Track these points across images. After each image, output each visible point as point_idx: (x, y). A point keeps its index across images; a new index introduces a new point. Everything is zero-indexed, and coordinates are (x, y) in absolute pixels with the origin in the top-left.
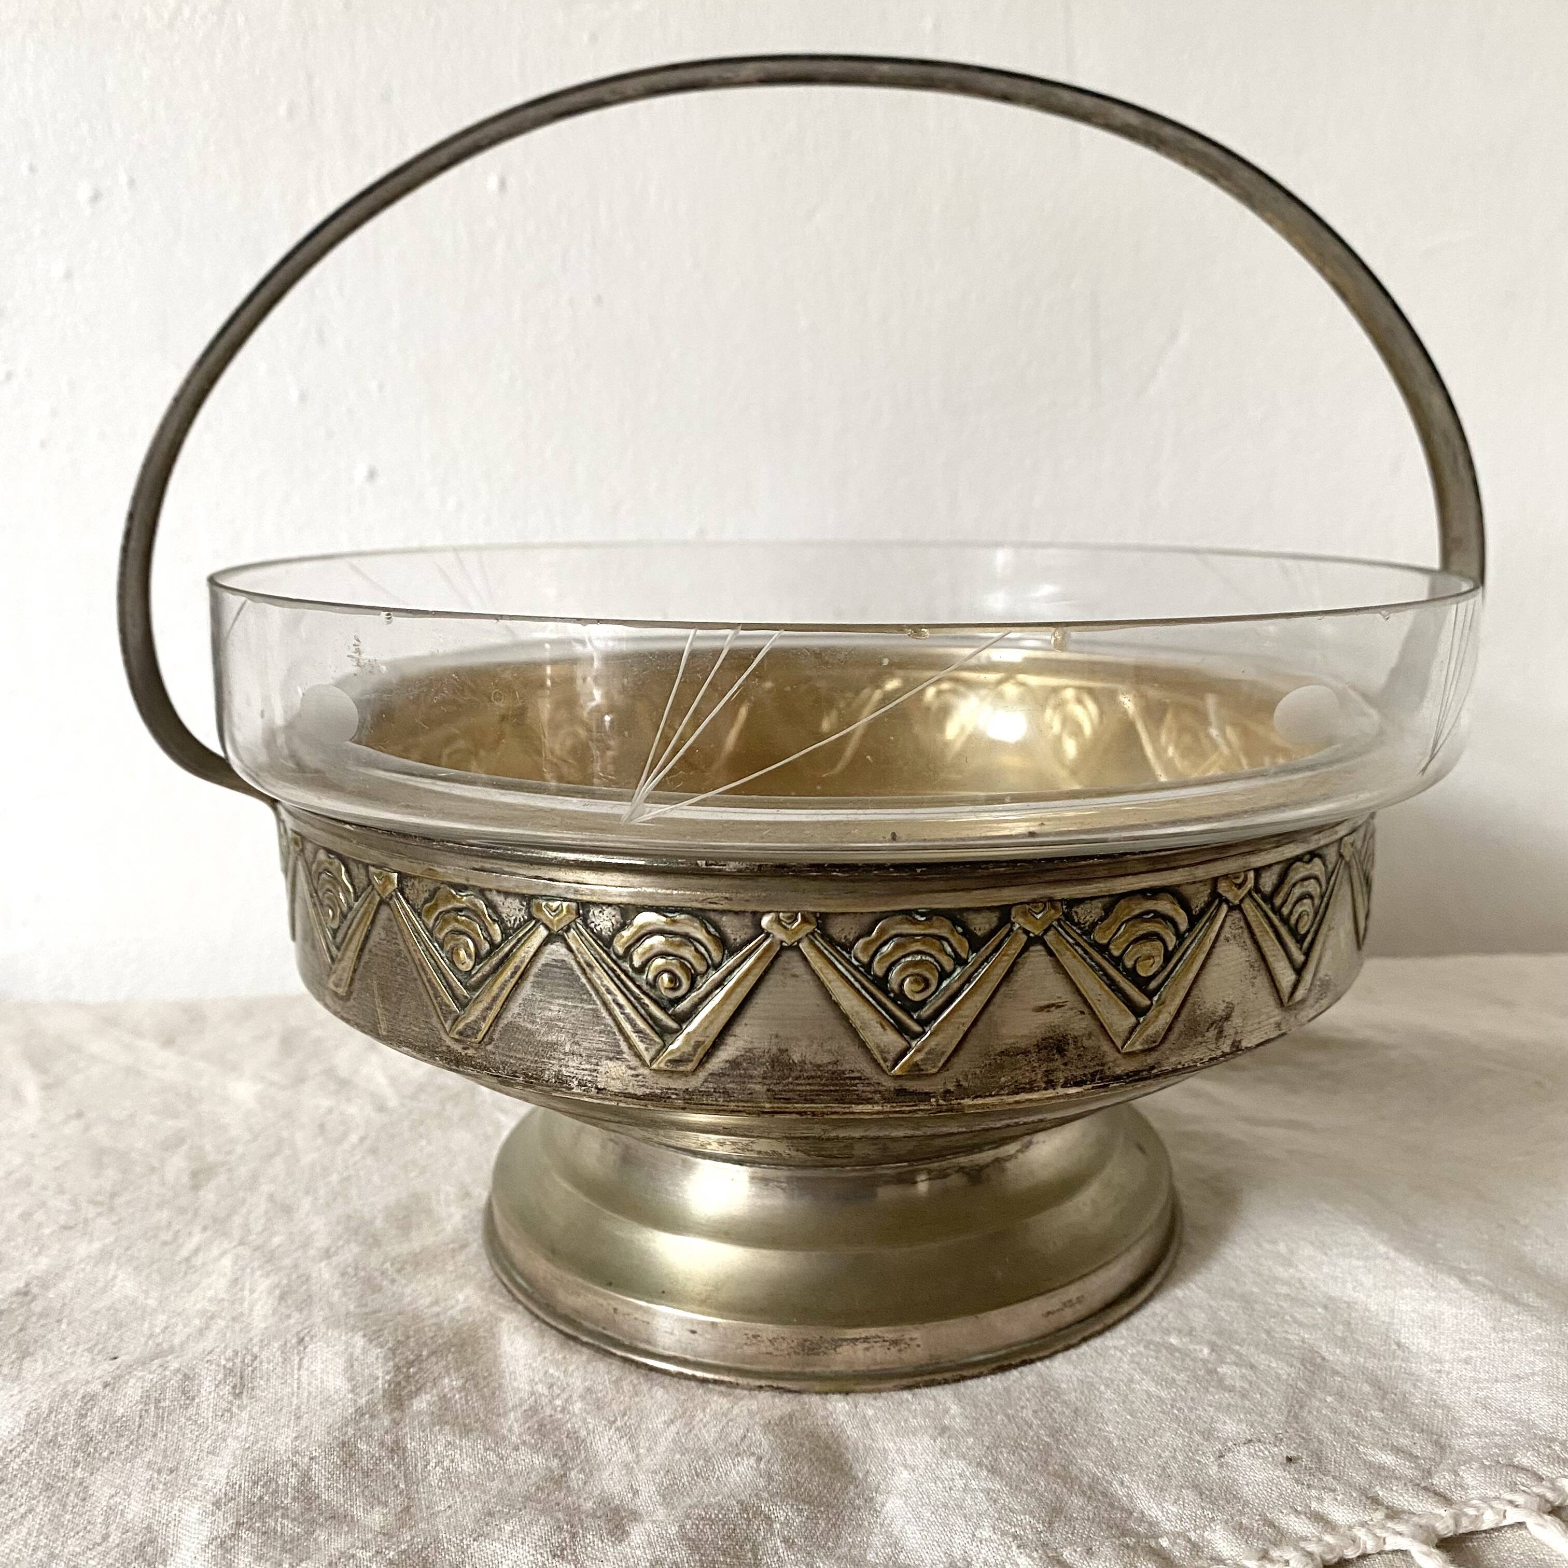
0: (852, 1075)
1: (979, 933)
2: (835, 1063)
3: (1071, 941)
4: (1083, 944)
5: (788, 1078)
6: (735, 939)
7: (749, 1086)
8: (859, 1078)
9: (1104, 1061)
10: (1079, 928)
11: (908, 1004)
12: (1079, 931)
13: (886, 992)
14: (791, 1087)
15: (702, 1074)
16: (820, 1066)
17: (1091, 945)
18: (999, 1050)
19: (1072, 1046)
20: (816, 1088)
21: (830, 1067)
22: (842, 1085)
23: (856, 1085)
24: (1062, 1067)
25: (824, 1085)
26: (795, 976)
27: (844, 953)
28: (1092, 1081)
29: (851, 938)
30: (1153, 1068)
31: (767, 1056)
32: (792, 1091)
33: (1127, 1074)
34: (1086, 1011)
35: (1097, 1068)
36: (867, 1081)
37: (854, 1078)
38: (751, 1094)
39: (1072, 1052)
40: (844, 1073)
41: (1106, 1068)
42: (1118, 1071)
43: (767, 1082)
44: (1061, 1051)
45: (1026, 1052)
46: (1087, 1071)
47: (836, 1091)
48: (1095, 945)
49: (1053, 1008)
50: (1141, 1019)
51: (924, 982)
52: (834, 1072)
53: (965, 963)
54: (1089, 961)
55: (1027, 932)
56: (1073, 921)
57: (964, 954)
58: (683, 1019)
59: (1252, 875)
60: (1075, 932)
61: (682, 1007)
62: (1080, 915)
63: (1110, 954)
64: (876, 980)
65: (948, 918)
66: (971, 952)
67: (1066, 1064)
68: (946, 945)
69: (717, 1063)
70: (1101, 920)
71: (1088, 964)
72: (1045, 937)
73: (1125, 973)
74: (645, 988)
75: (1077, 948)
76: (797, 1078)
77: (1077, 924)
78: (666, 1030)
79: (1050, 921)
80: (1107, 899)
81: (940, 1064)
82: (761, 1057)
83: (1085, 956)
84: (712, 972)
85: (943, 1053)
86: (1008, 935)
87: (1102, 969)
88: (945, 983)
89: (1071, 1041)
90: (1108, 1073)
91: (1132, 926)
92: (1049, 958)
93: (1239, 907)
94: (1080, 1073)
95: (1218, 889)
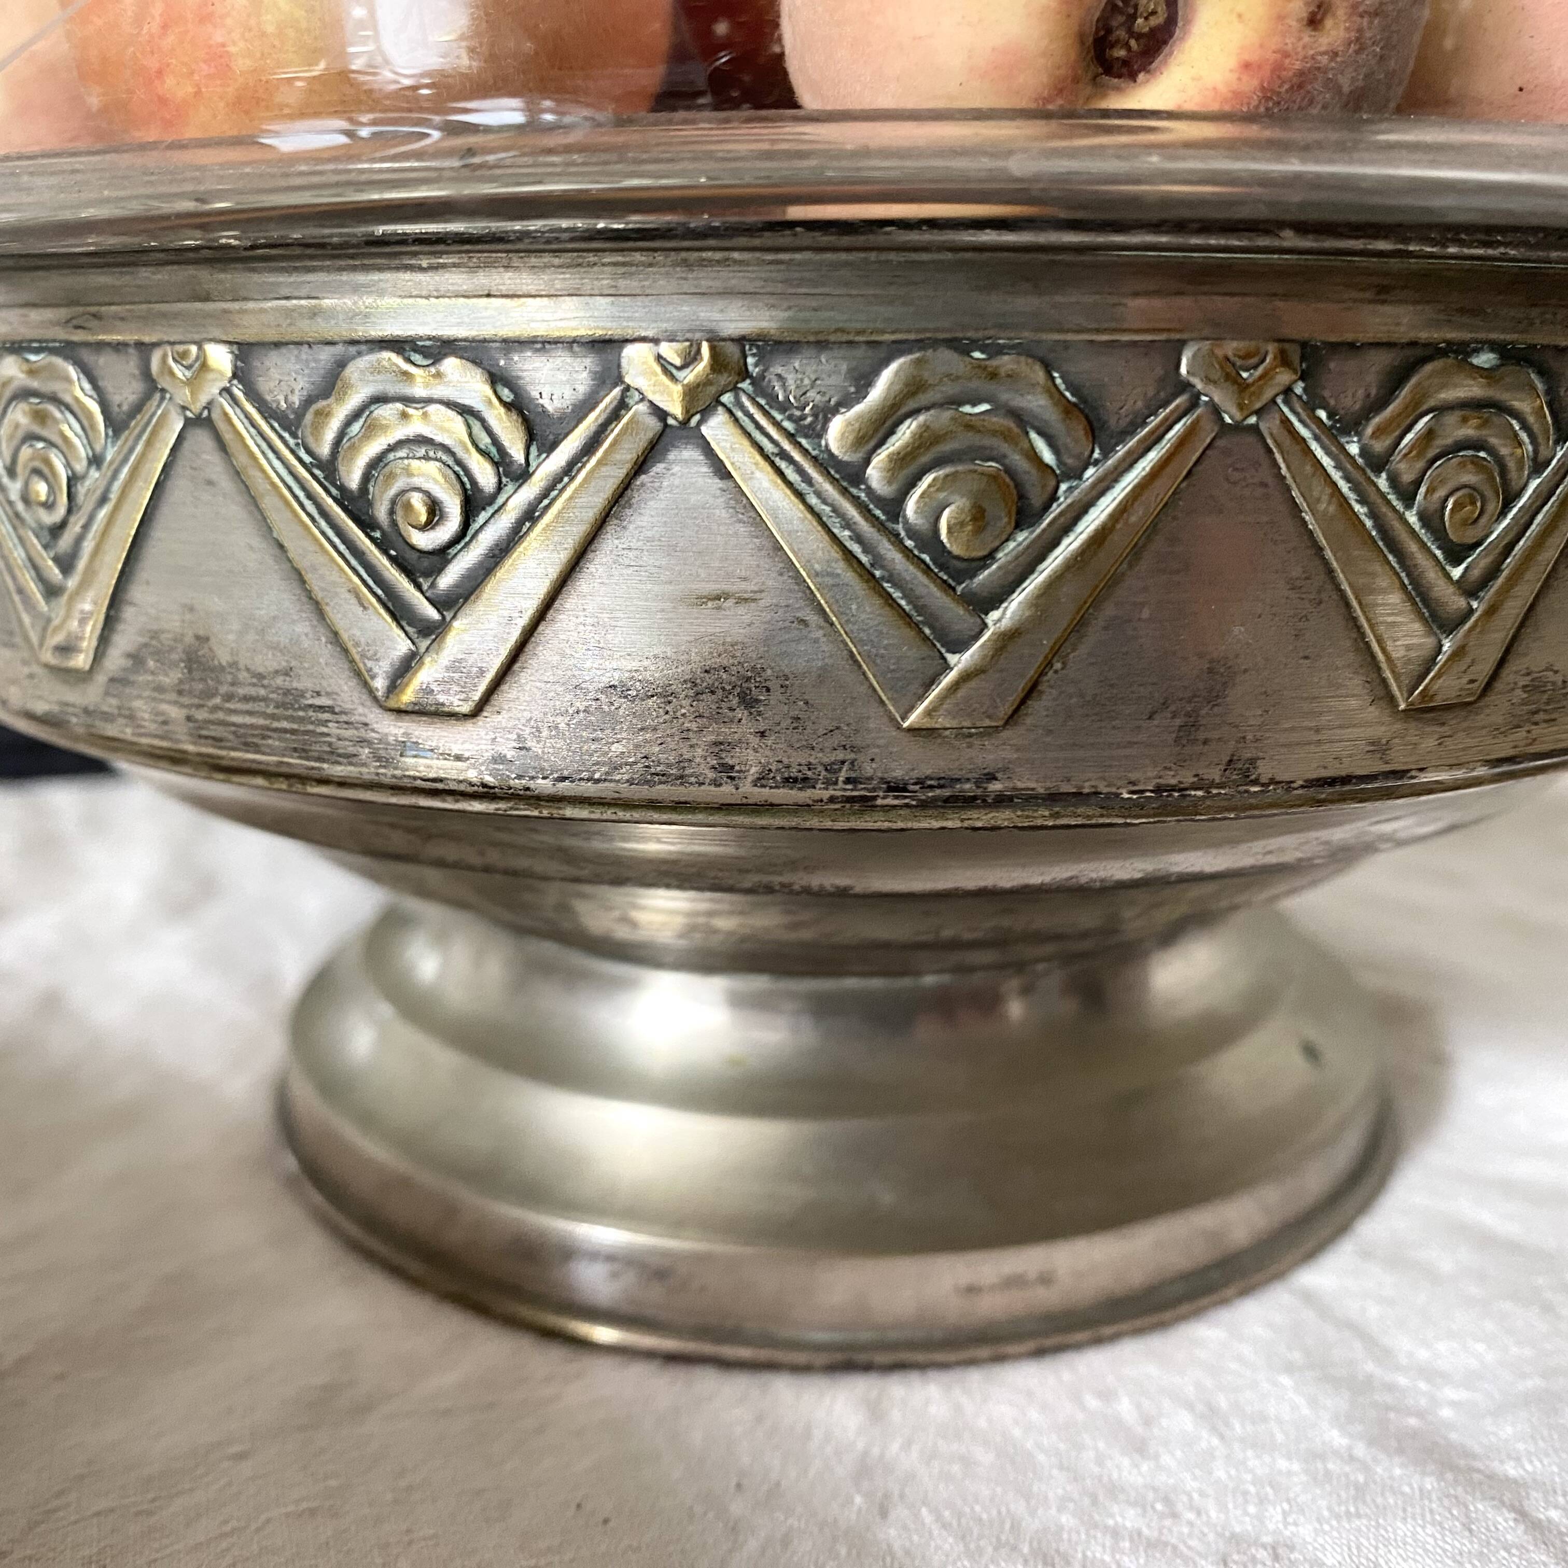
0: (318, 701)
1: (550, 408)
2: (287, 672)
3: (769, 447)
4: (797, 456)
5: (213, 695)
6: (119, 406)
7: (161, 706)
8: (330, 709)
9: (858, 741)
10: (790, 418)
11: (412, 556)
12: (787, 425)
13: (366, 524)
14: (220, 715)
15: (101, 679)
16: (261, 677)
17: (816, 460)
18: (606, 680)
19: (777, 695)
20: (261, 721)
21: (279, 681)
22: (301, 720)
23: (325, 723)
24: (755, 741)
25: (273, 717)
26: (210, 483)
27: (286, 435)
28: (830, 783)
29: (296, 400)
30: (992, 777)
31: (180, 648)
32: (224, 723)
33: (920, 782)
34: (813, 618)
35: (840, 755)
36: (344, 718)
37: (321, 708)
38: (165, 723)
39: (774, 711)
40: (302, 694)
41: (861, 757)
42: (899, 771)
43: (186, 700)
44: (748, 702)
45: (666, 695)
46: (815, 757)
47: (293, 732)
48: (826, 462)
49: (730, 603)
50: (952, 659)
51: (435, 510)
52: (287, 692)
53: (523, 475)
54: (813, 500)
55: (661, 414)
56: (772, 399)
57: (517, 453)
58: (66, 564)
59: (1295, 354)
60: (777, 425)
61: (65, 542)
62: (791, 384)
63: (869, 491)
64: (345, 499)
65: (476, 362)
66: (534, 450)
67: (762, 734)
68: (477, 427)
69: (115, 660)
70: (846, 402)
71: (810, 509)
72: (704, 430)
73: (909, 543)
74: (20, 507)
75: (783, 465)
76: (229, 697)
77: (784, 407)
78: (52, 591)
79: (712, 390)
80: (860, 352)
81: (477, 696)
82: (172, 649)
83: (803, 487)
84: (94, 474)
85: (482, 672)
86: (615, 415)
87: (848, 524)
88: (483, 517)
89: (774, 685)
90: (868, 769)
91: (925, 427)
92: (717, 483)
93: (1255, 429)
94: (797, 759)
95: (1183, 370)
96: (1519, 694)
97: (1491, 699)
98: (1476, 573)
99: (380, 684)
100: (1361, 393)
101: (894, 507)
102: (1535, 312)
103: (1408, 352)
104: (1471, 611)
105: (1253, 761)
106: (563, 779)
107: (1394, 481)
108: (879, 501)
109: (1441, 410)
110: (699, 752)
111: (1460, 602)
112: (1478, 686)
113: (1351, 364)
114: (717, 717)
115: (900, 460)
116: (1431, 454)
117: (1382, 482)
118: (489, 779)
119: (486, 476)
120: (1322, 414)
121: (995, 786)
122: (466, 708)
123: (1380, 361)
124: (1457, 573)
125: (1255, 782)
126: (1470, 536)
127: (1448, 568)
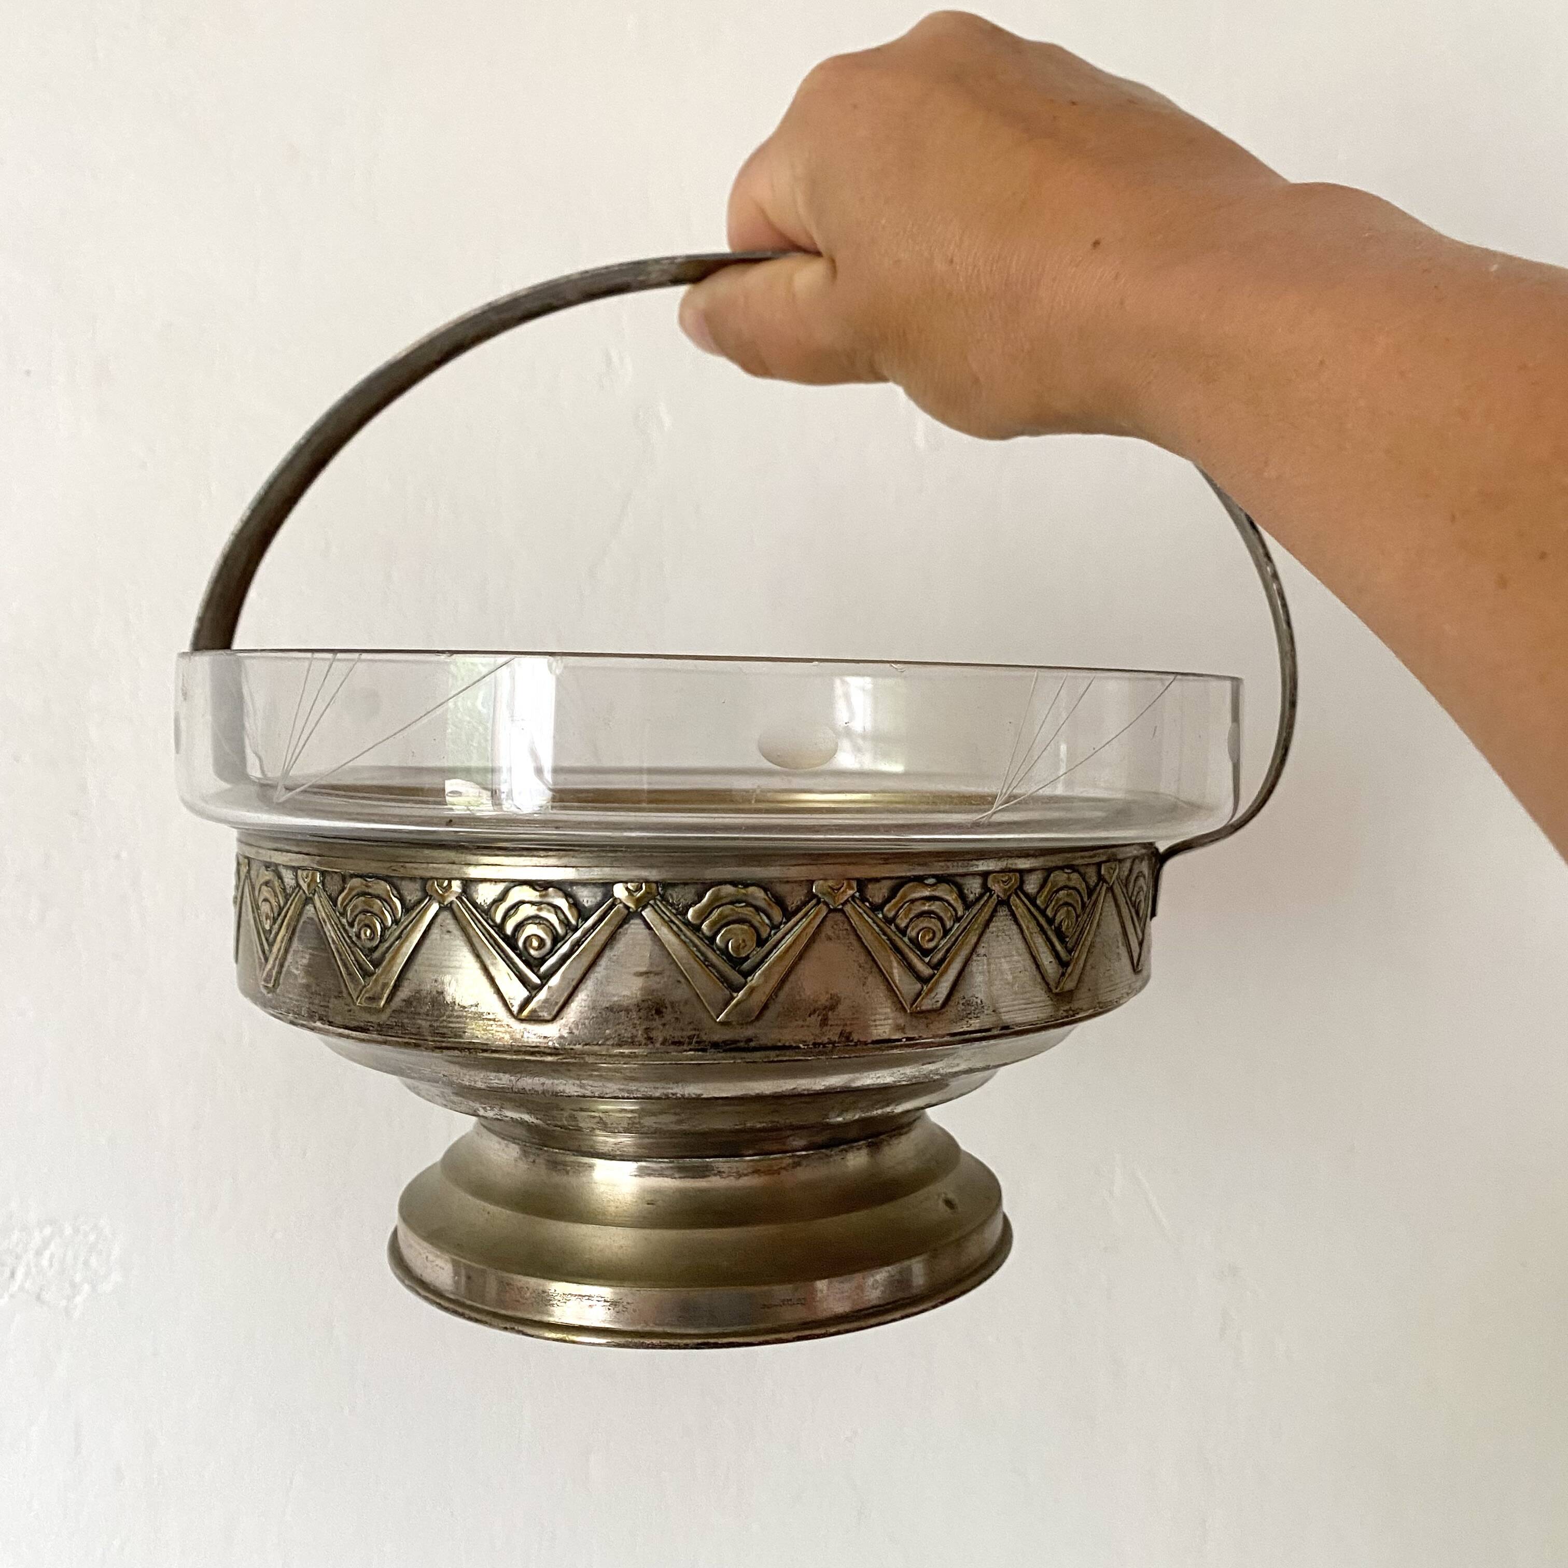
0: (489, 1017)
1: (586, 905)
2: (476, 1005)
3: (667, 918)
4: (677, 922)
5: (443, 1016)
6: (410, 900)
7: (419, 1021)
8: (494, 1020)
9: (700, 1027)
10: (675, 909)
11: (532, 961)
12: (674, 911)
13: (514, 948)
14: (445, 1024)
15: (388, 1011)
16: (465, 1007)
17: (684, 923)
18: (605, 1005)
20: (463, 1026)
21: (473, 1009)
22: (481, 1024)
23: (490, 1025)
24: (661, 1027)
26: (449, 932)
27: (483, 915)
29: (488, 902)
30: (751, 1040)
31: (429, 996)
32: (446, 1027)
33: (724, 1042)
34: (683, 980)
35: (693, 1032)
36: (499, 1023)
37: (490, 1020)
38: (419, 1028)
39: (669, 1016)
40: (482, 1014)
41: (701, 1033)
42: (716, 1038)
44: (659, 1012)
45: (627, 1010)
46: (685, 1033)
48: (687, 924)
49: (652, 975)
50: (735, 995)
51: (542, 942)
52: (476, 1013)
53: (576, 929)
54: (683, 937)
55: (627, 908)
56: (668, 902)
57: (573, 922)
58: (376, 964)
59: (854, 884)
60: (670, 911)
61: (376, 955)
62: (675, 896)
63: (703, 934)
64: (506, 938)
65: (560, 889)
66: (580, 920)
67: (664, 1025)
68: (559, 912)
69: (397, 1002)
70: (695, 903)
71: (682, 940)
72: (643, 913)
73: (718, 952)
74: (354, 939)
75: (672, 925)
76: (449, 1017)
77: (672, 905)
78: (366, 974)
79: (646, 900)
80: (699, 886)
81: (554, 1012)
82: (426, 997)
83: (679, 933)
84: (395, 927)
85: (557, 1003)
86: (611, 908)
87: (695, 946)
88: (559, 945)
89: (668, 1005)
90: (704, 1038)
91: (722, 912)
92: (647, 931)
93: (842, 911)
94: (678, 1034)
95: (814, 890)
96: (961, 1007)
97: (947, 1008)
98: (935, 960)
99: (515, 1009)
100: (881, 896)
101: (712, 939)
102: (949, 864)
103: (898, 881)
104: (934, 975)
105: (850, 1033)
106: (586, 1045)
107: (897, 927)
108: (707, 938)
109: (913, 901)
110: (640, 1032)
111: (930, 971)
112: (939, 1004)
113: (877, 885)
114: (647, 1019)
115: (713, 924)
116: (911, 916)
117: (893, 927)
118: (557, 1045)
119: (560, 930)
120: (867, 904)
121: (752, 1044)
122: (549, 1018)
123: (888, 884)
124: (927, 960)
125: (852, 1041)
126: (931, 945)
127: (923, 958)
